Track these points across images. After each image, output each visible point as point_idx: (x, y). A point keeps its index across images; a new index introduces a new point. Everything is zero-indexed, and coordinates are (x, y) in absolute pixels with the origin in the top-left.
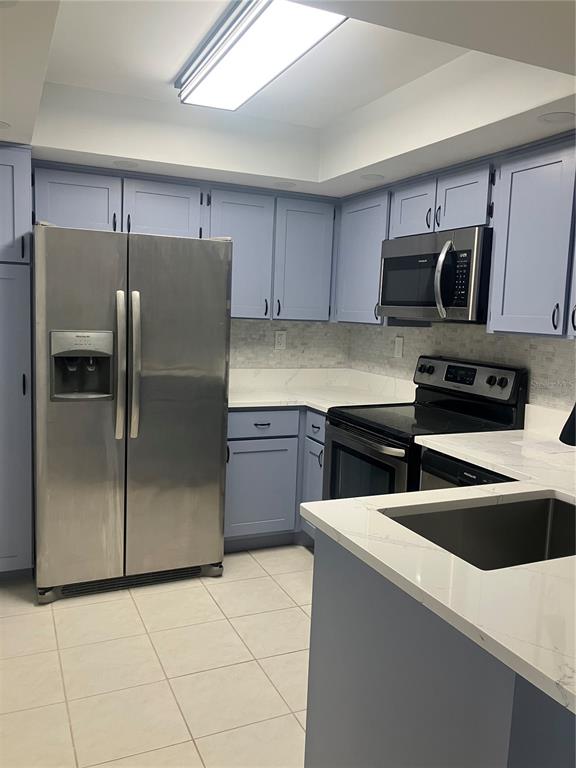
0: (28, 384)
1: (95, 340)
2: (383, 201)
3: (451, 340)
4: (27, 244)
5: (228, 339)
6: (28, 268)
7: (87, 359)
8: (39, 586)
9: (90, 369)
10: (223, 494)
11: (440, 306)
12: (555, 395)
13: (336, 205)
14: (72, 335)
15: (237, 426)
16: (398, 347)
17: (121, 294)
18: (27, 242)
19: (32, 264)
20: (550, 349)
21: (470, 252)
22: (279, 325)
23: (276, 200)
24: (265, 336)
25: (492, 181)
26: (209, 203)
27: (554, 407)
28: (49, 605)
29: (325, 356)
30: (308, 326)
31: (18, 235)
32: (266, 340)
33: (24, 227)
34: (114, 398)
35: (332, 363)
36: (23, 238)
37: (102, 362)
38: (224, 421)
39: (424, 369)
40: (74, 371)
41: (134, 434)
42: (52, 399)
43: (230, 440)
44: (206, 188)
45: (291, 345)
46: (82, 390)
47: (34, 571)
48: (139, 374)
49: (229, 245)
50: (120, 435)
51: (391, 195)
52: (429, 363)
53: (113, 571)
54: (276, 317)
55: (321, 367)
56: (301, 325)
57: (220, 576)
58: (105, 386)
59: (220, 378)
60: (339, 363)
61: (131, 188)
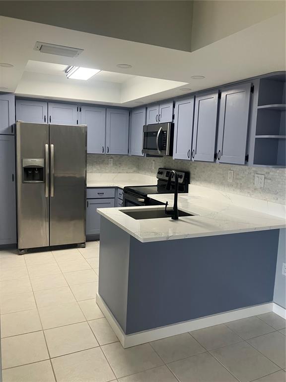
0: (15, 178)
1: (38, 162)
2: (144, 111)
3: (169, 162)
4: (13, 128)
5: (86, 162)
6: (14, 136)
7: (35, 168)
8: (19, 248)
9: (36, 172)
10: (85, 220)
11: (158, 150)
12: (197, 181)
13: (129, 111)
14: (30, 160)
15: (90, 194)
16: (153, 165)
17: (47, 146)
18: (14, 127)
19: (15, 135)
20: (195, 165)
21: (167, 131)
22: (110, 156)
23: (106, 110)
24: (104, 160)
25: (174, 107)
26: (80, 111)
27: (197, 185)
28: (23, 255)
29: (129, 168)
30: (121, 157)
31: (10, 125)
32: (105, 162)
33: (12, 122)
34: (45, 182)
35: (132, 171)
36: (12, 126)
37: (40, 170)
38: (85, 192)
39: (159, 173)
40: (31, 173)
41: (52, 195)
42: (23, 183)
43: (88, 199)
44: (79, 106)
45: (115, 164)
46: (33, 180)
47: (17, 244)
48: (54, 175)
49: (86, 128)
50: (47, 196)
51: (147, 108)
52: (161, 171)
53: (45, 244)
54: (107, 153)
55: (127, 173)
56: (119, 156)
57: (85, 247)
58: (42, 178)
59: (83, 177)
60: (135, 171)
61: (51, 106)
